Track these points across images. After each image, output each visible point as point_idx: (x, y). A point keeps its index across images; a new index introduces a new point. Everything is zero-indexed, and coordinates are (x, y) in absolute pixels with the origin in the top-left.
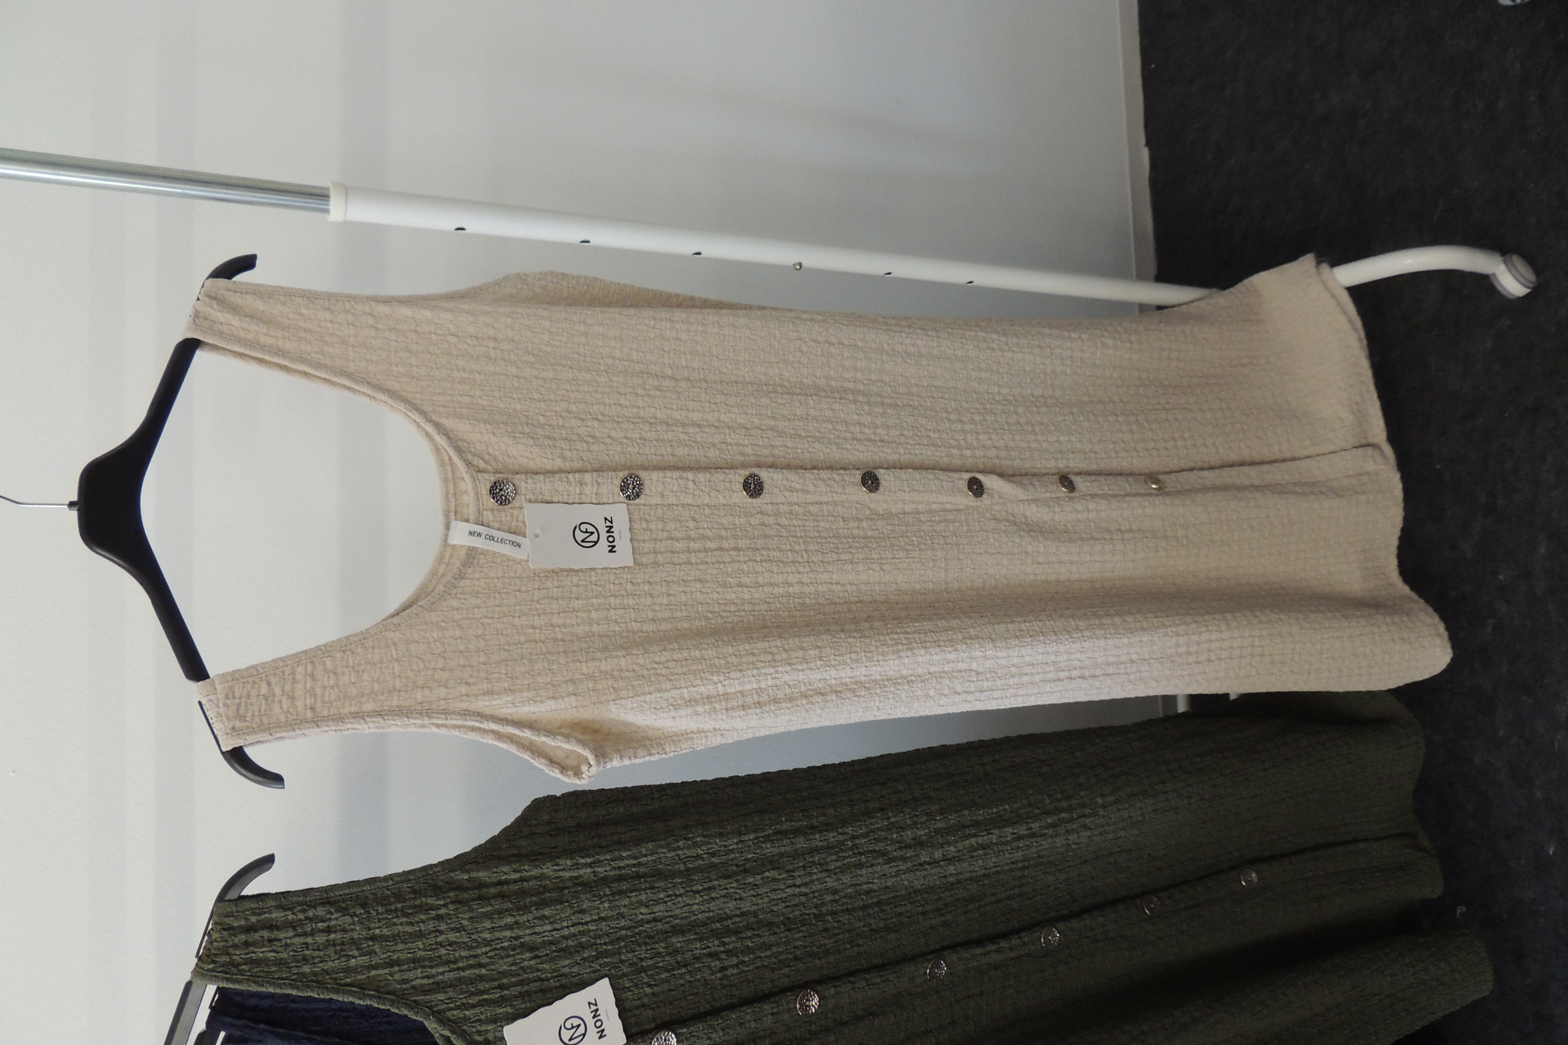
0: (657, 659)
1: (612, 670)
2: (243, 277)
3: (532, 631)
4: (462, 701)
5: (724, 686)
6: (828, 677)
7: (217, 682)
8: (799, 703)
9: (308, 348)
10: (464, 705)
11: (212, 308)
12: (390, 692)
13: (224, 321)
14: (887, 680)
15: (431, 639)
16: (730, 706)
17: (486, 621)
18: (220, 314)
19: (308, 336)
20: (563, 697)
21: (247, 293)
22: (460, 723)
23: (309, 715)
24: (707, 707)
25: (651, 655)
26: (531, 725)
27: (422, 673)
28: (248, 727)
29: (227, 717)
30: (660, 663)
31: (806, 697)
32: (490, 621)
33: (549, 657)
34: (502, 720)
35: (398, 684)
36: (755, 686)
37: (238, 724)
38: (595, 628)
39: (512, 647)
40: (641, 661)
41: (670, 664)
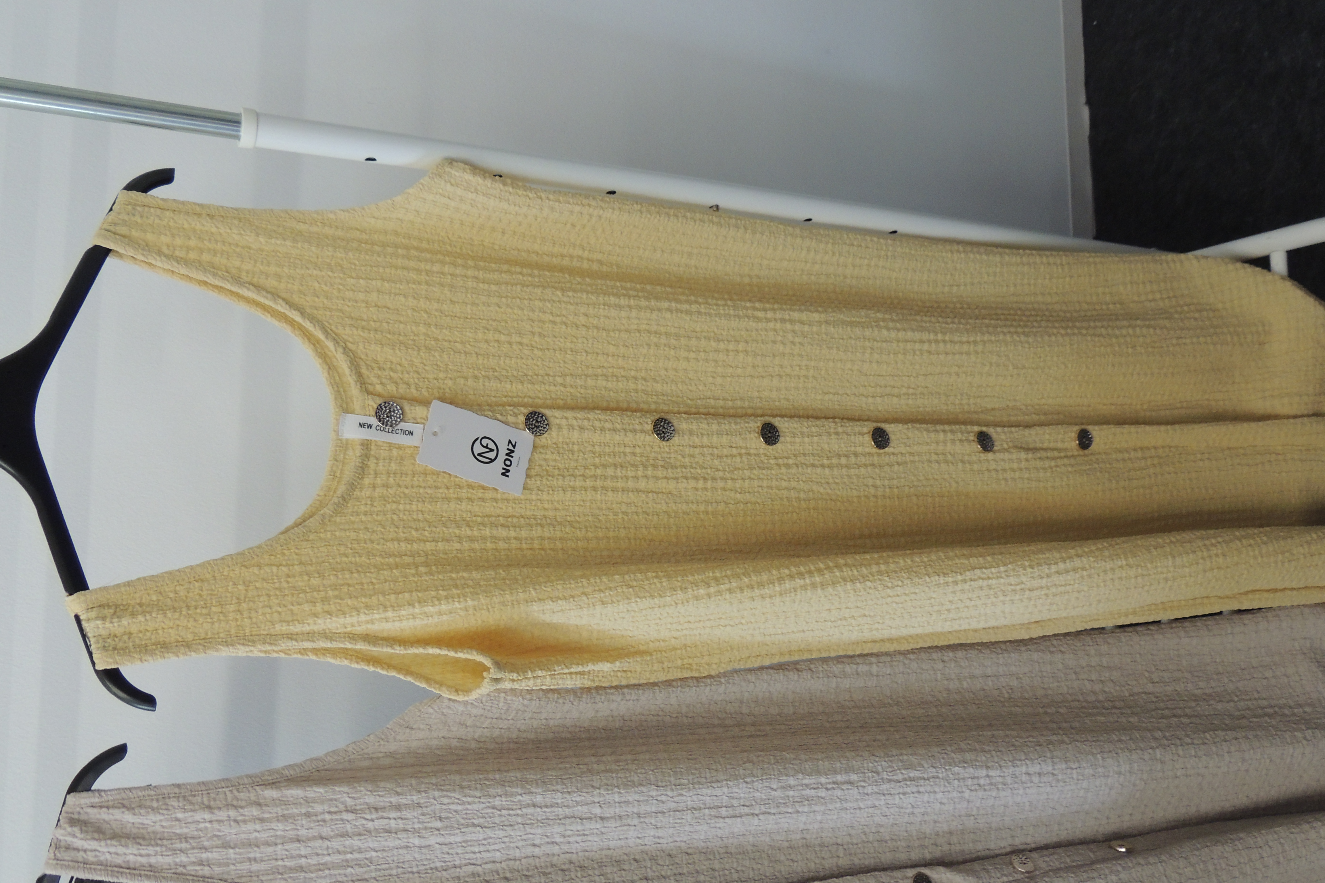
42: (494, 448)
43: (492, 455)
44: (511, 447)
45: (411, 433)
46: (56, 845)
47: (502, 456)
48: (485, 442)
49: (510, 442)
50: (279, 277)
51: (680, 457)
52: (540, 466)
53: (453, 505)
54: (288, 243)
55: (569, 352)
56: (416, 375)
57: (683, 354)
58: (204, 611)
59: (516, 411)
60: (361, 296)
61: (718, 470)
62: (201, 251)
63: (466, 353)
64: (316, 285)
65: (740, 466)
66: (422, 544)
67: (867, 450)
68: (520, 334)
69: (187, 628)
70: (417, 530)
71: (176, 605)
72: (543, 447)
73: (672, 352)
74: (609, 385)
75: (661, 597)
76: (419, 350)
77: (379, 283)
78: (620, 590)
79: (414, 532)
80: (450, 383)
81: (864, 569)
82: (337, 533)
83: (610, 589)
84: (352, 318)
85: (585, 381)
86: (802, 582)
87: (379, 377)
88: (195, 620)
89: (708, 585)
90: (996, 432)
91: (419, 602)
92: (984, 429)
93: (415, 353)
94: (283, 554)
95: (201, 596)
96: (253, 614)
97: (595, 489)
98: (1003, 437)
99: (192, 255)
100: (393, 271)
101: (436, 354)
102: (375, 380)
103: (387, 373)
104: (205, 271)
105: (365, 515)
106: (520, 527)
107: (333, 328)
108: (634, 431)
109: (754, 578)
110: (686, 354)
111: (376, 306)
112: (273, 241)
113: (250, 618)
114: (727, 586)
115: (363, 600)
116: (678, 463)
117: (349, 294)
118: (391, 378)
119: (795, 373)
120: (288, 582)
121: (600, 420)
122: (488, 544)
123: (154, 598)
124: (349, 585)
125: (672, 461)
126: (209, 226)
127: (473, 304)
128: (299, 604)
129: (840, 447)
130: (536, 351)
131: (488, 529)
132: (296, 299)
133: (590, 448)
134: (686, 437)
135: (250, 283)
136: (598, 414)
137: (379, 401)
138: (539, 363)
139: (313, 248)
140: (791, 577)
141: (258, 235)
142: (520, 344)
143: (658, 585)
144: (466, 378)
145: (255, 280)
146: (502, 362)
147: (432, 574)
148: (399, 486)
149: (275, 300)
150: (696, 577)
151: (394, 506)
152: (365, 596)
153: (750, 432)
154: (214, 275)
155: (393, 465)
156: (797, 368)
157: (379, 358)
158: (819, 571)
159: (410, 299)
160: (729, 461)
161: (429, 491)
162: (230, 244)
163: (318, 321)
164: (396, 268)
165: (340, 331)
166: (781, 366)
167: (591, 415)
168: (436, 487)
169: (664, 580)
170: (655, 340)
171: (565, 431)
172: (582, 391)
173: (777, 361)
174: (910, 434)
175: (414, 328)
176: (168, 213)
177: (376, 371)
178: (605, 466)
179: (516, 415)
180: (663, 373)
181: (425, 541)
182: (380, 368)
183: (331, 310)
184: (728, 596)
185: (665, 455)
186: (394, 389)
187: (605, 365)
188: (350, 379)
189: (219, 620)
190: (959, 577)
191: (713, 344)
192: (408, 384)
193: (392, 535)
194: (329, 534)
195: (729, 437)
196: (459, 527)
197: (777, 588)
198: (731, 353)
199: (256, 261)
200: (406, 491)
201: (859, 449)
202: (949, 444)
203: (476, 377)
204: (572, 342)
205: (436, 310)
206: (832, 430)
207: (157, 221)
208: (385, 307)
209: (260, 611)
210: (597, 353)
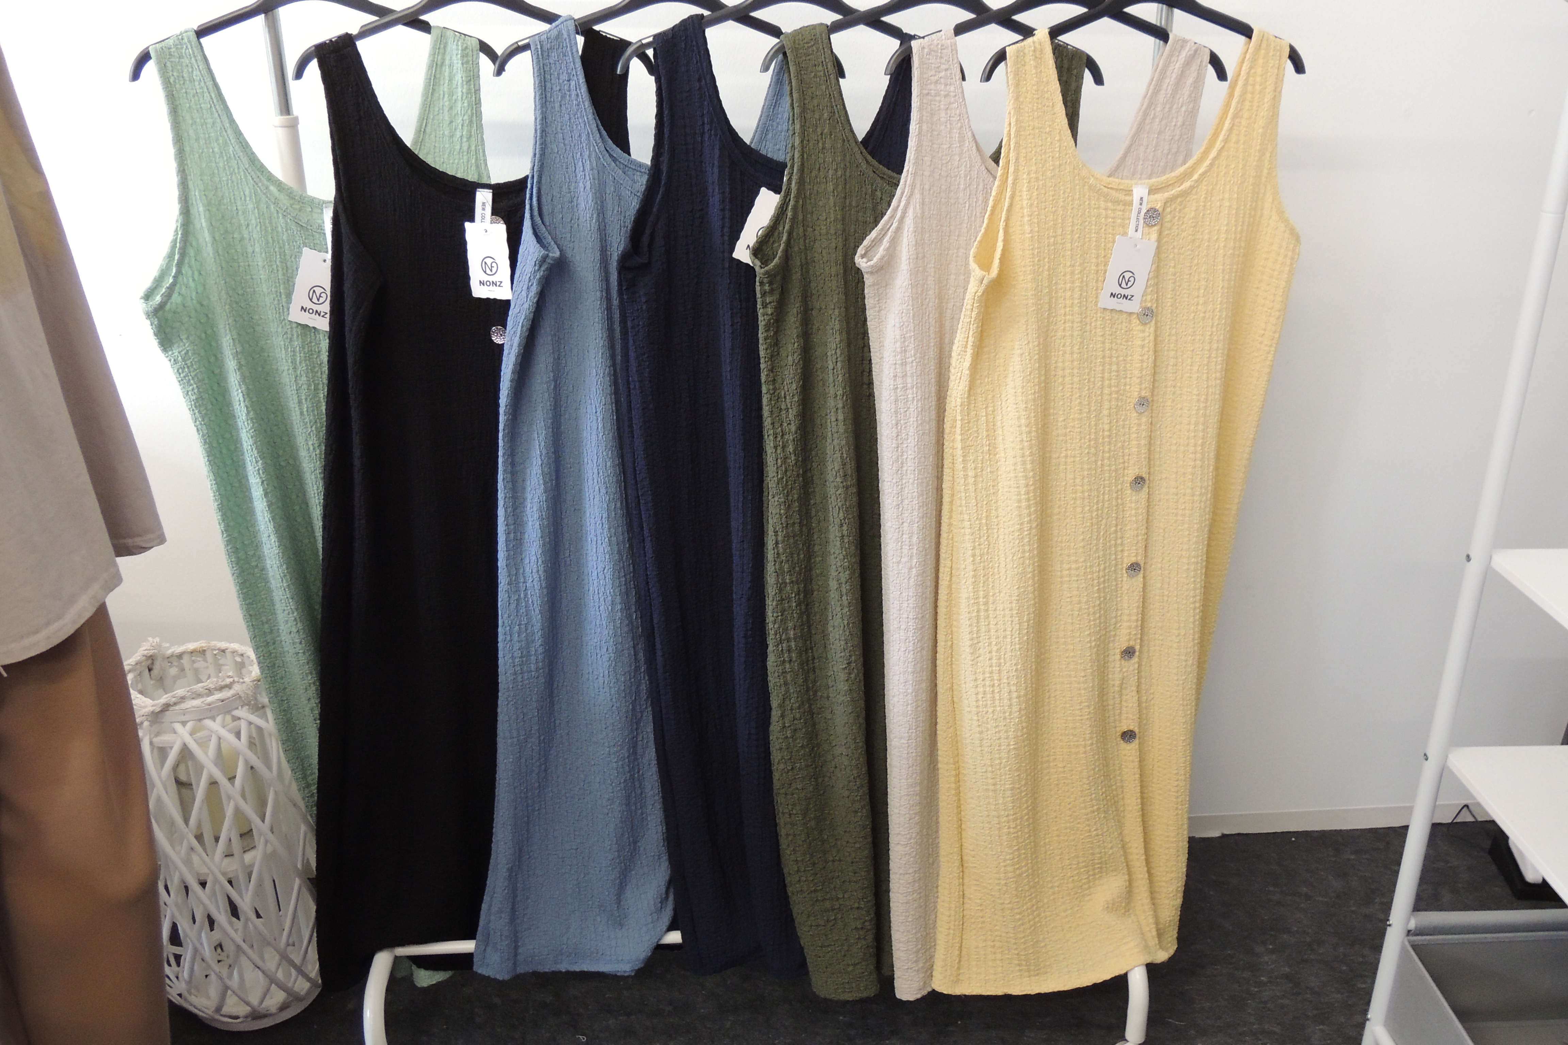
0: (931, 315)
1: (927, 285)
2: (1211, 71)
3: (957, 234)
4: (921, 185)
5: (912, 362)
6: (909, 441)
7: (952, 41)
8: (893, 418)
9: (1158, 109)
10: (918, 186)
11: (1188, 51)
12: (931, 141)
13: (1180, 58)
14: (902, 488)
15: (960, 169)
16: (897, 366)
17: (967, 205)
18: (1184, 55)
19: (1167, 110)
20: (916, 249)
21: (1198, 73)
22: (908, 182)
23: (925, 92)
24: (899, 350)
25: (934, 312)
26: (899, 229)
27: (940, 162)
28: (923, 56)
29: (931, 45)
30: (929, 318)
31: (897, 424)
32: (967, 208)
33: (939, 243)
34: (906, 209)
35: (935, 146)
36: (909, 385)
37: (926, 50)
38: (953, 277)
39: (948, 220)
40: (931, 304)
41: (927, 324)
42: (1129, 286)
43: (1124, 285)
44: (1129, 297)
45: (1136, 231)
46: (1185, 41)
47: (1123, 292)
48: (1132, 279)
49: (1133, 296)
50: (1237, 142)
51: (1123, 418)
52: (1118, 319)
53: (1094, 260)
54: (1258, 147)
55: (1193, 338)
56: (1176, 233)
57: (1193, 420)
58: (1035, 108)
59: (1154, 301)
60: (1227, 196)
61: (1115, 446)
62: (1253, 93)
63: (1191, 267)
64: (1233, 166)
65: (1117, 463)
66: (1070, 241)
67: (1125, 560)
68: (1205, 303)
69: (1026, 98)
70: (1079, 237)
71: (1040, 92)
72: (1130, 320)
73: (1194, 412)
74: (1170, 368)
75: (1023, 393)
76: (1193, 235)
77: (1235, 207)
78: (1029, 366)
79: (1077, 235)
80: (1171, 256)
81: (1027, 540)
82: (1078, 187)
83: (1030, 360)
84: (1212, 190)
85: (1173, 350)
86: (1023, 493)
87: (1175, 209)
88: (1030, 103)
89: (1027, 426)
90: (1134, 663)
91: (1032, 237)
92: (1137, 653)
93: (1191, 233)
94: (1066, 155)
95: (1044, 106)
96: (1031, 136)
97: (1104, 357)
98: (1131, 668)
99: (1250, 88)
100: (1241, 215)
101: (1190, 247)
102: (1173, 207)
103: (1177, 214)
104: (1241, 96)
105: (1089, 204)
106: (1080, 307)
107: (1206, 179)
108: (1141, 384)
109: (1029, 458)
110: (1193, 422)
111: (1221, 206)
112: (1260, 137)
113: (1029, 135)
114: (1025, 439)
115: (1036, 202)
116: (1119, 417)
117: (1228, 187)
118: (1175, 217)
119: (1180, 506)
120: (1049, 157)
121: (1148, 359)
122: (1069, 285)
123: (1044, 80)
124: (1045, 194)
125: (1121, 412)
126: (1268, 97)
127: (1223, 270)
128: (1036, 163)
129: (1128, 538)
130: (1193, 315)
131: (1079, 284)
132: (1224, 154)
133: (1129, 353)
134: (1136, 421)
135: (1233, 125)
136: (1152, 358)
137: (1160, 210)
138: (1184, 317)
139: (1255, 163)
140: (1027, 486)
141: (1263, 127)
142: (1198, 304)
143: (1030, 392)
144: (1174, 267)
145: (1235, 128)
146: (1185, 291)
147: (1048, 246)
148: (1106, 225)
149: (1223, 141)
150: (1033, 419)
151: (1094, 223)
152: (1037, 203)
153: (1139, 469)
154: (1238, 102)
155: (1119, 221)
156: (1183, 507)
157: (1186, 209)
158: (1029, 507)
159: (1225, 228)
160: (1120, 454)
161: (1103, 245)
162: (1257, 110)
163: (1210, 169)
164: (1243, 217)
165: (1204, 183)
166: (1184, 495)
167: (1151, 353)
168: (1105, 249)
169: (1033, 396)
170: (1202, 399)
171: (1141, 335)
172: (1166, 348)
173: (1189, 491)
174: (1136, 593)
175: (1206, 231)
176: (1276, 71)
177: (1179, 207)
178: (1118, 364)
179: (1151, 301)
180: (1179, 406)
181: (1071, 243)
182: (1180, 210)
183: (1217, 176)
184: (1018, 439)
185: (1124, 407)
186: (1168, 220)
187: (1184, 364)
188: (1174, 191)
189: (1029, 116)
190: (1015, 612)
191: (1200, 442)
192: (1170, 229)
193: (1076, 221)
194: (1077, 182)
195: (1136, 453)
196: (1080, 265)
197: (1020, 474)
198: (1194, 455)
199: (1247, 127)
200: (1103, 230)
201: (1126, 554)
202: (1128, 624)
203: (1175, 274)
204: (1200, 340)
205: (1219, 246)
206: (1140, 532)
207: (1271, 65)
208: (1220, 212)
209: (1033, 141)
210: (1192, 358)
